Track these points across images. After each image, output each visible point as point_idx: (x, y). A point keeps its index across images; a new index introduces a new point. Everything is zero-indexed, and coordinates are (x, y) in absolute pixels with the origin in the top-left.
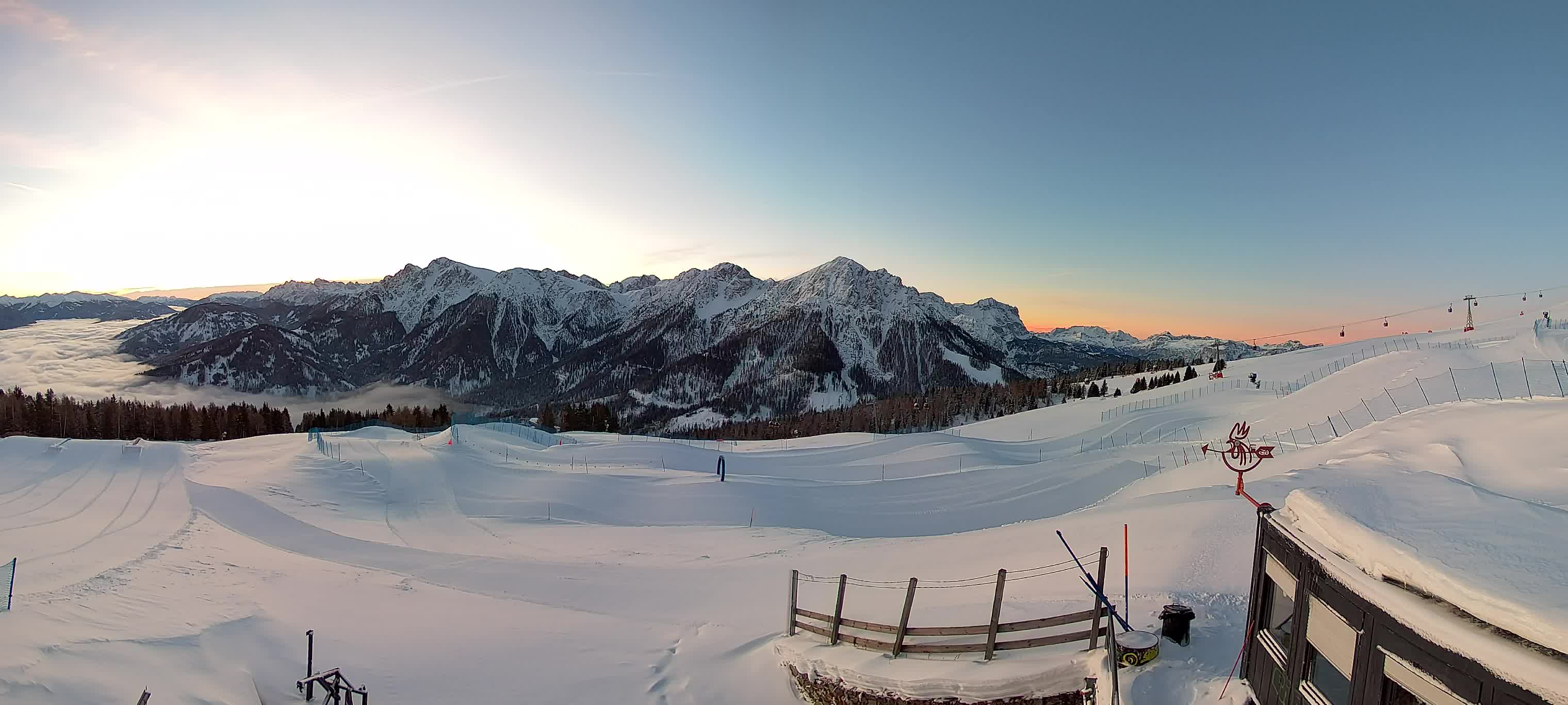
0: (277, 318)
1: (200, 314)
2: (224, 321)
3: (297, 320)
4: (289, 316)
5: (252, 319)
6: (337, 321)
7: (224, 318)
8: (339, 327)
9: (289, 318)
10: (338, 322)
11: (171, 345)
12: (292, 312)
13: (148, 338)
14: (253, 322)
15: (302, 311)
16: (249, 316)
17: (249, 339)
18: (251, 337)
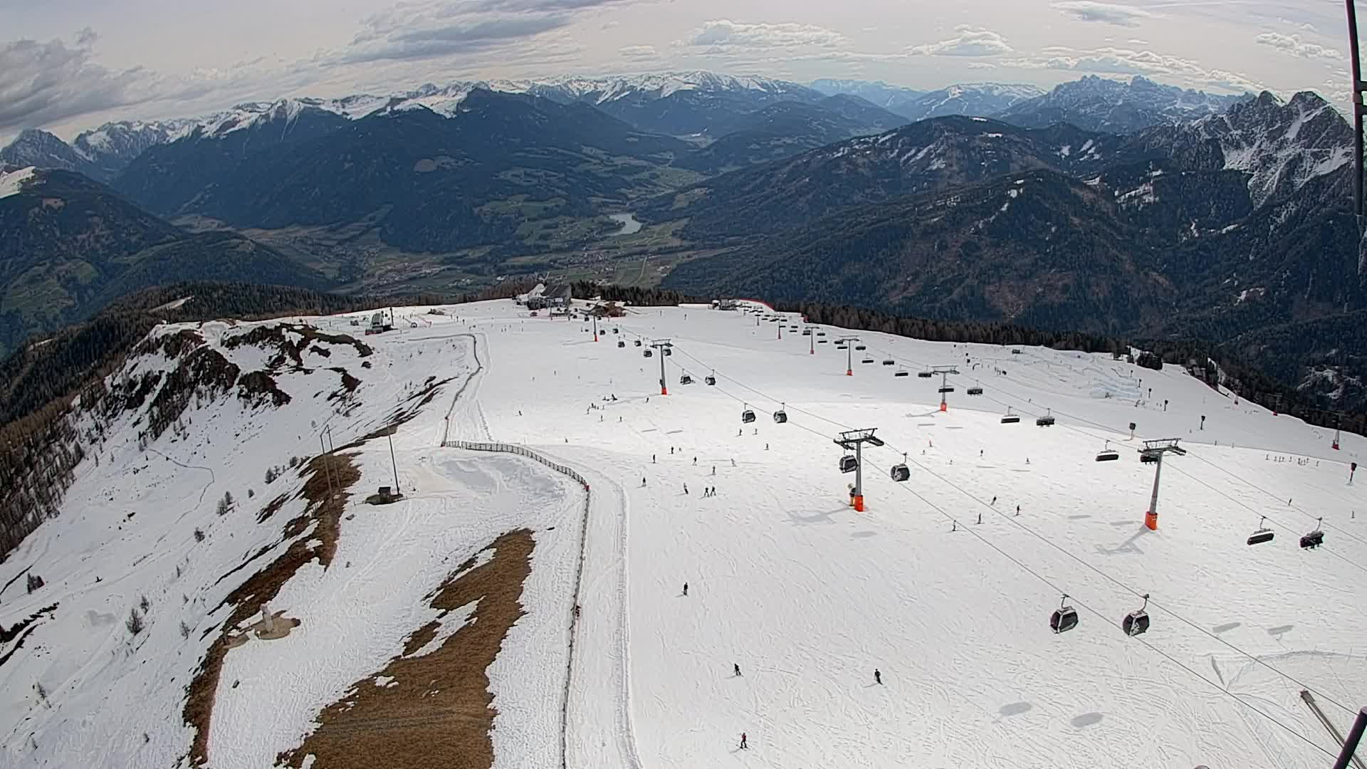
0: (1066, 151)
1: (937, 134)
2: (977, 149)
3: (1097, 157)
4: (1084, 148)
5: (1024, 149)
6: (1155, 174)
7: (977, 142)
8: (1158, 186)
9: (1085, 152)
10: (1157, 176)
11: (886, 180)
12: (1090, 142)
13: (849, 169)
14: (1026, 153)
15: (1107, 142)
16: (1019, 142)
17: (1019, 193)
18: (1021, 191)
